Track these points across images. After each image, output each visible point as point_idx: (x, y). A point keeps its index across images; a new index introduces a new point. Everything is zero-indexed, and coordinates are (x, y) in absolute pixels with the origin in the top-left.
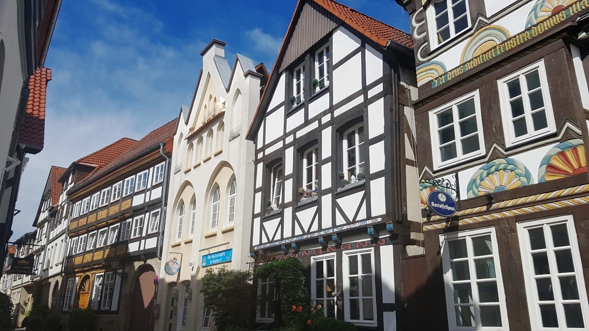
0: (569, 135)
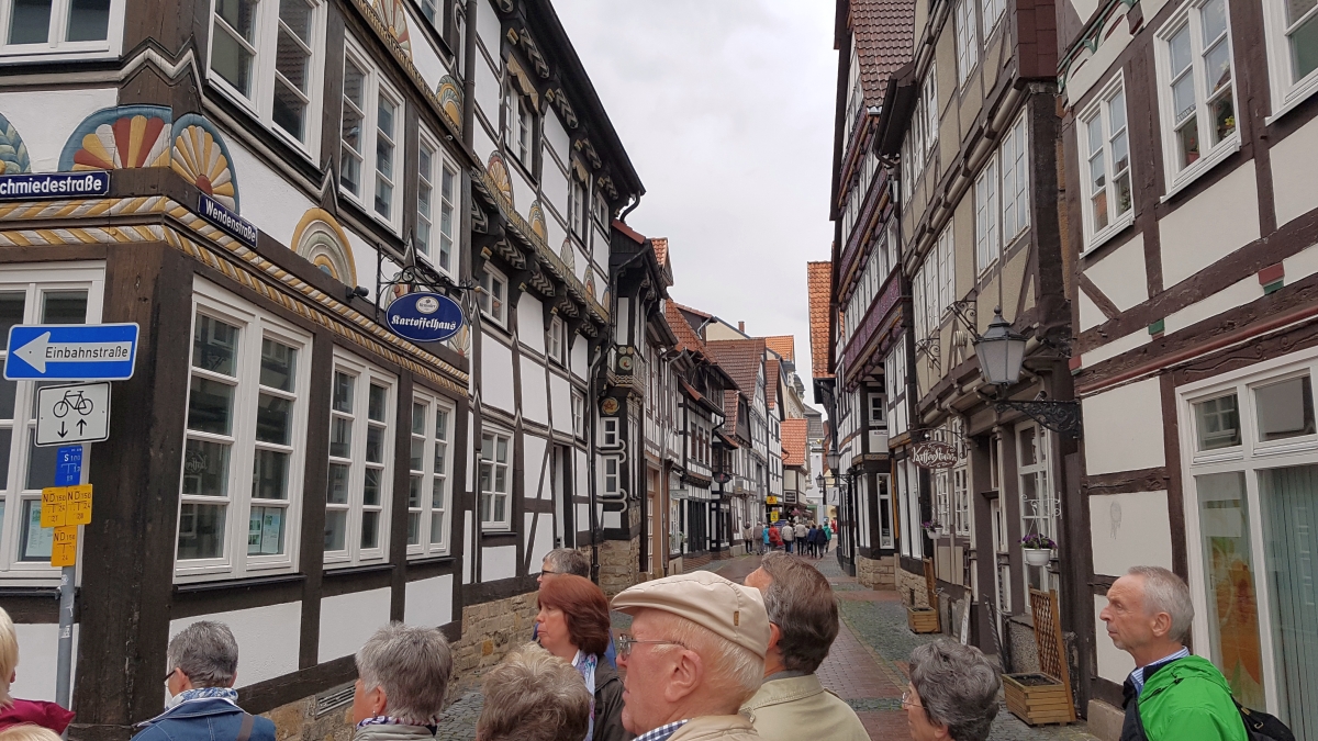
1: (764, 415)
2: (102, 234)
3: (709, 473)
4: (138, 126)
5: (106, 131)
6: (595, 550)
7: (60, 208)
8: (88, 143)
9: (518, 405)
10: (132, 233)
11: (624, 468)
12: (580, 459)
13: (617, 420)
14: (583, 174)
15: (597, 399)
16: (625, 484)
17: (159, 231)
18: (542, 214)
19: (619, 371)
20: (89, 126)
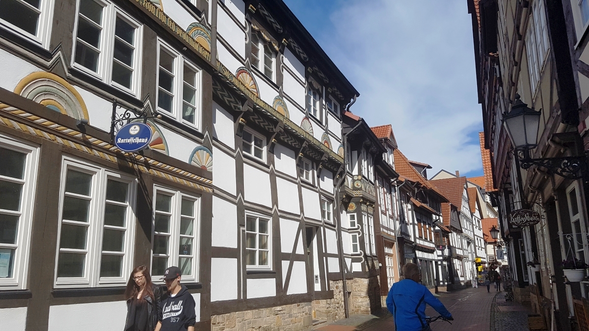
1: (469, 215)
3: (433, 246)
6: (344, 283)
9: (275, 203)
11: (363, 240)
12: (329, 234)
14: (316, 85)
15: (341, 203)
16: (362, 248)
18: (284, 103)
19: (355, 188)
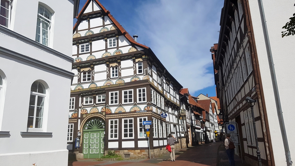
0: (76, 111)
2: (147, 114)
3: (200, 127)
4: (148, 107)
5: (146, 107)
6: (181, 139)
7: (144, 113)
8: (145, 108)
9: (170, 120)
10: (149, 114)
11: (184, 127)
12: (177, 126)
13: (182, 120)
15: (179, 117)
16: (184, 130)
17: (151, 114)
18: (170, 96)
19: (182, 113)
20: (145, 107)
